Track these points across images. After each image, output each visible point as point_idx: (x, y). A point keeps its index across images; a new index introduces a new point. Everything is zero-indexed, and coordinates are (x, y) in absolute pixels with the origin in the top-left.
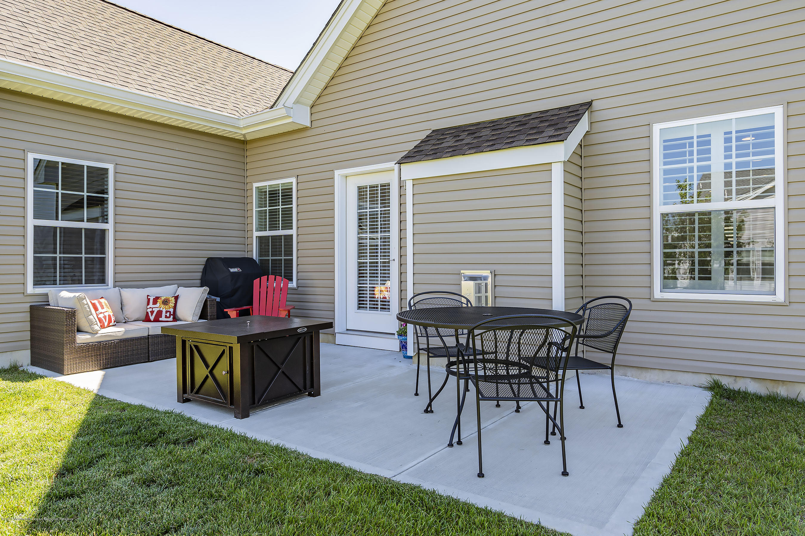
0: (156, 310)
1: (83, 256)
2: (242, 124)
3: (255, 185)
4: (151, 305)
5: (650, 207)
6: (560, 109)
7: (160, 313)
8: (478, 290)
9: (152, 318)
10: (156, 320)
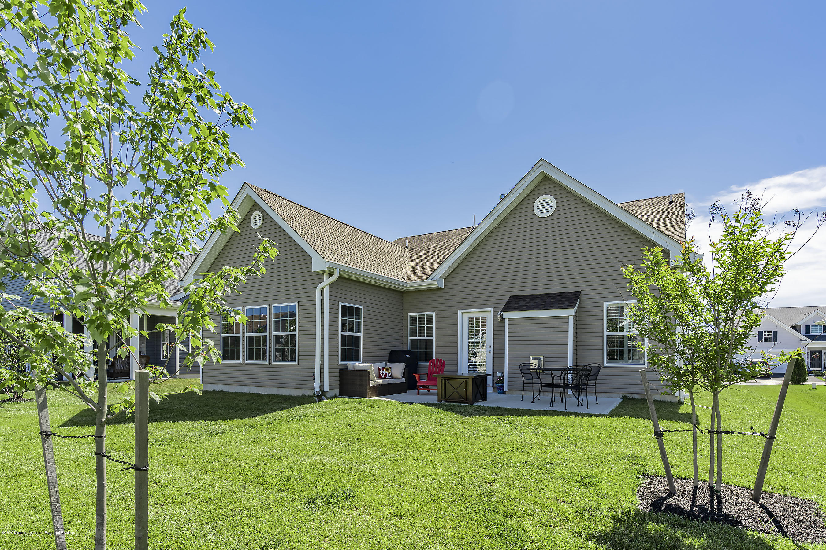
0: (384, 373)
1: (353, 348)
2: (409, 285)
3: (409, 314)
4: (381, 371)
5: (603, 333)
6: (568, 293)
7: (386, 375)
8: (539, 362)
9: (383, 377)
10: (385, 378)
